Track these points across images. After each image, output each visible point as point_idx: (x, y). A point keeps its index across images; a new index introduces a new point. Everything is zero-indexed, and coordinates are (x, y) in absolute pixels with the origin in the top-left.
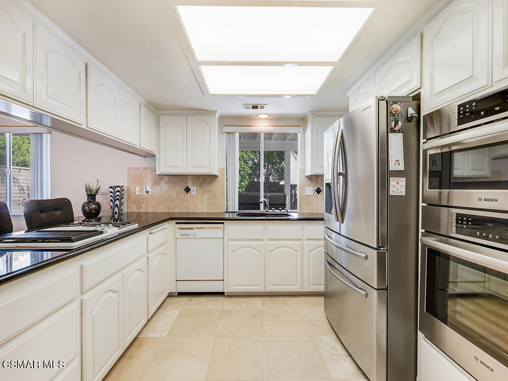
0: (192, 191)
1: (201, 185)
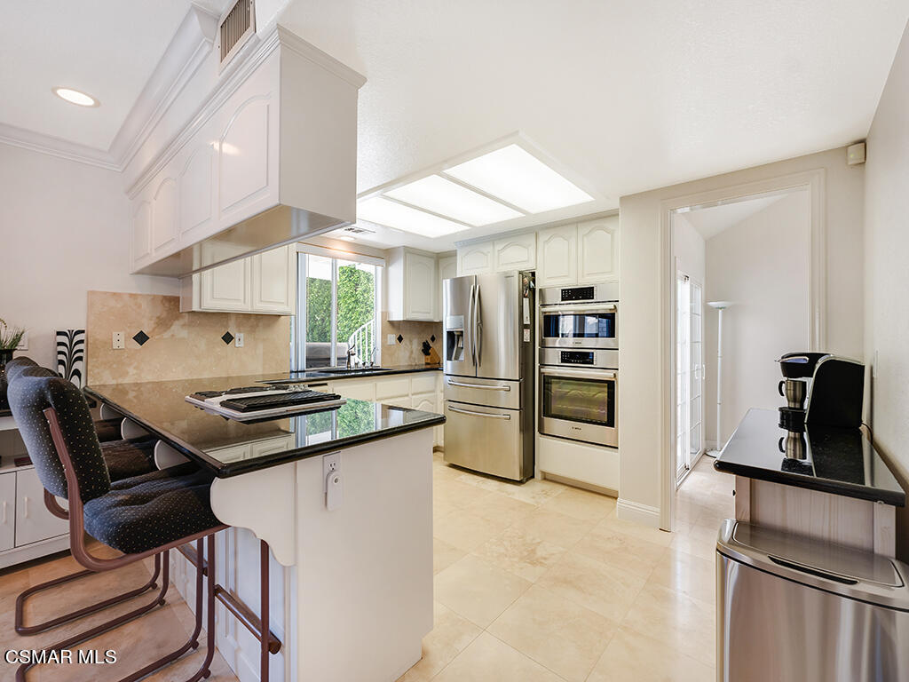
0: (237, 340)
1: (253, 329)
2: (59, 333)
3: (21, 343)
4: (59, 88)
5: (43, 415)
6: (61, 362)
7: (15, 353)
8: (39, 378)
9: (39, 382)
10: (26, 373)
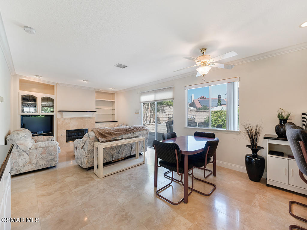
2: (303, 114)
3: (289, 117)
4: (301, 24)
5: (299, 143)
6: (304, 125)
7: (287, 121)
8: (297, 130)
9: (297, 131)
10: (292, 127)
